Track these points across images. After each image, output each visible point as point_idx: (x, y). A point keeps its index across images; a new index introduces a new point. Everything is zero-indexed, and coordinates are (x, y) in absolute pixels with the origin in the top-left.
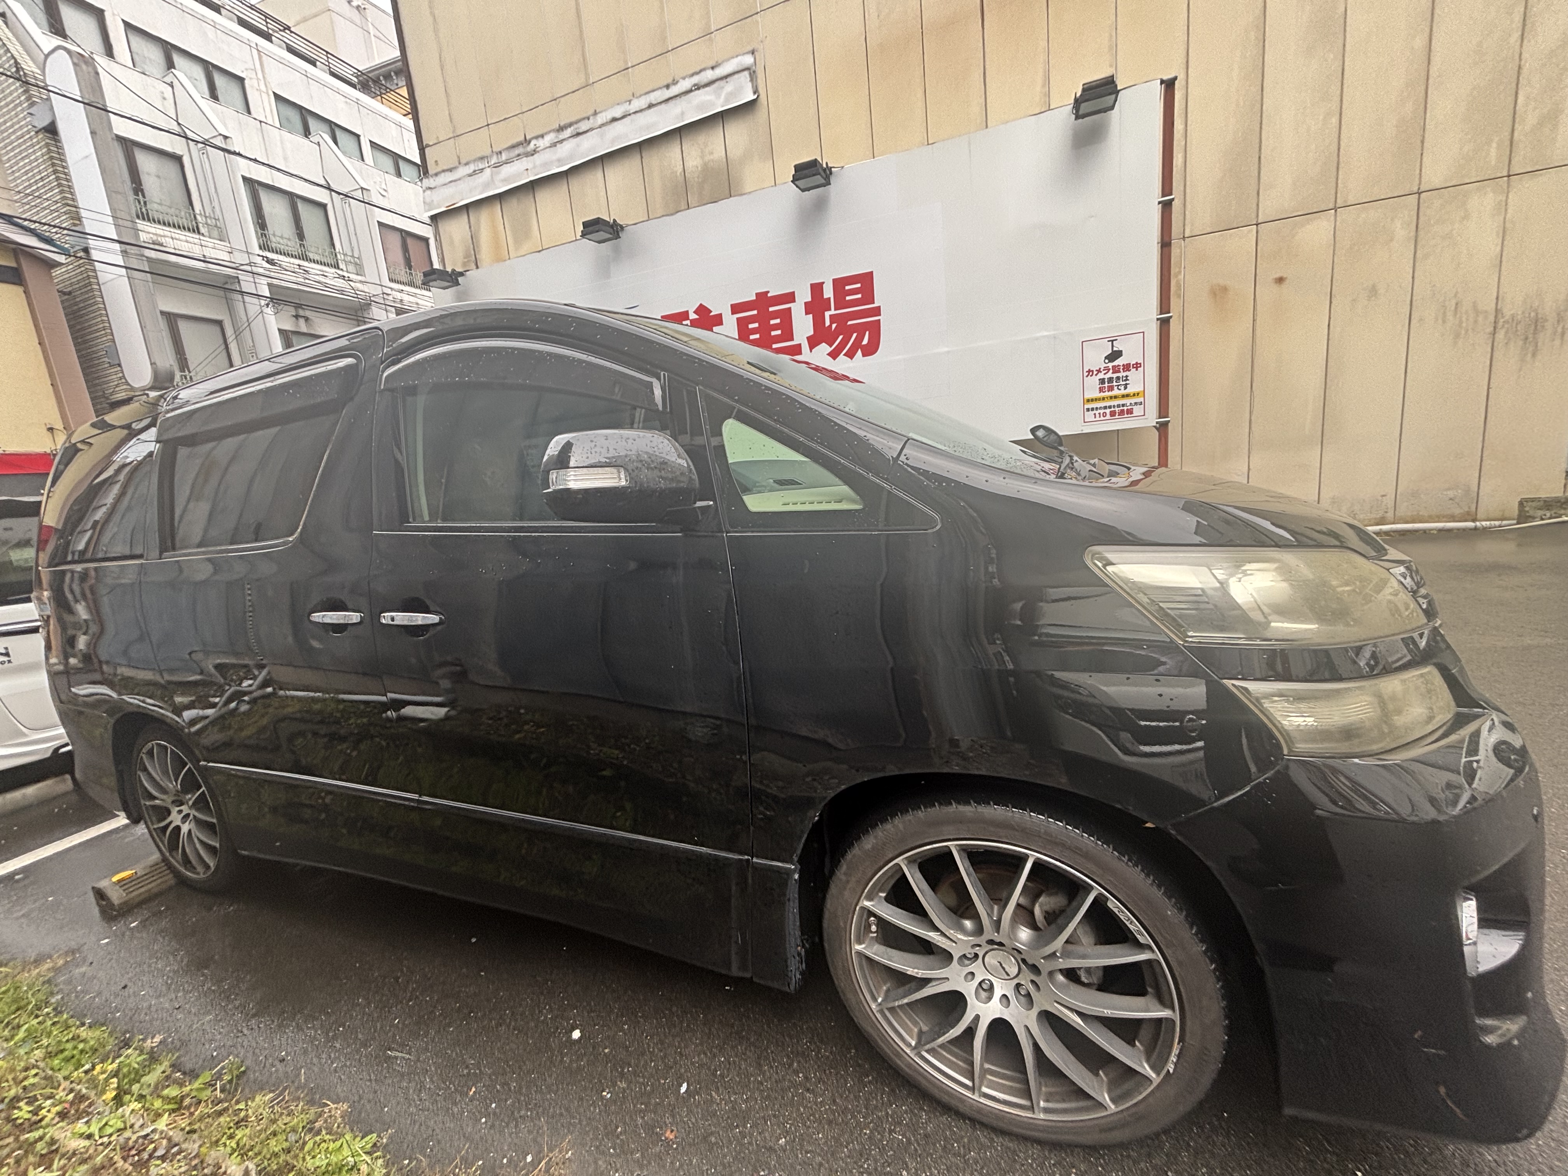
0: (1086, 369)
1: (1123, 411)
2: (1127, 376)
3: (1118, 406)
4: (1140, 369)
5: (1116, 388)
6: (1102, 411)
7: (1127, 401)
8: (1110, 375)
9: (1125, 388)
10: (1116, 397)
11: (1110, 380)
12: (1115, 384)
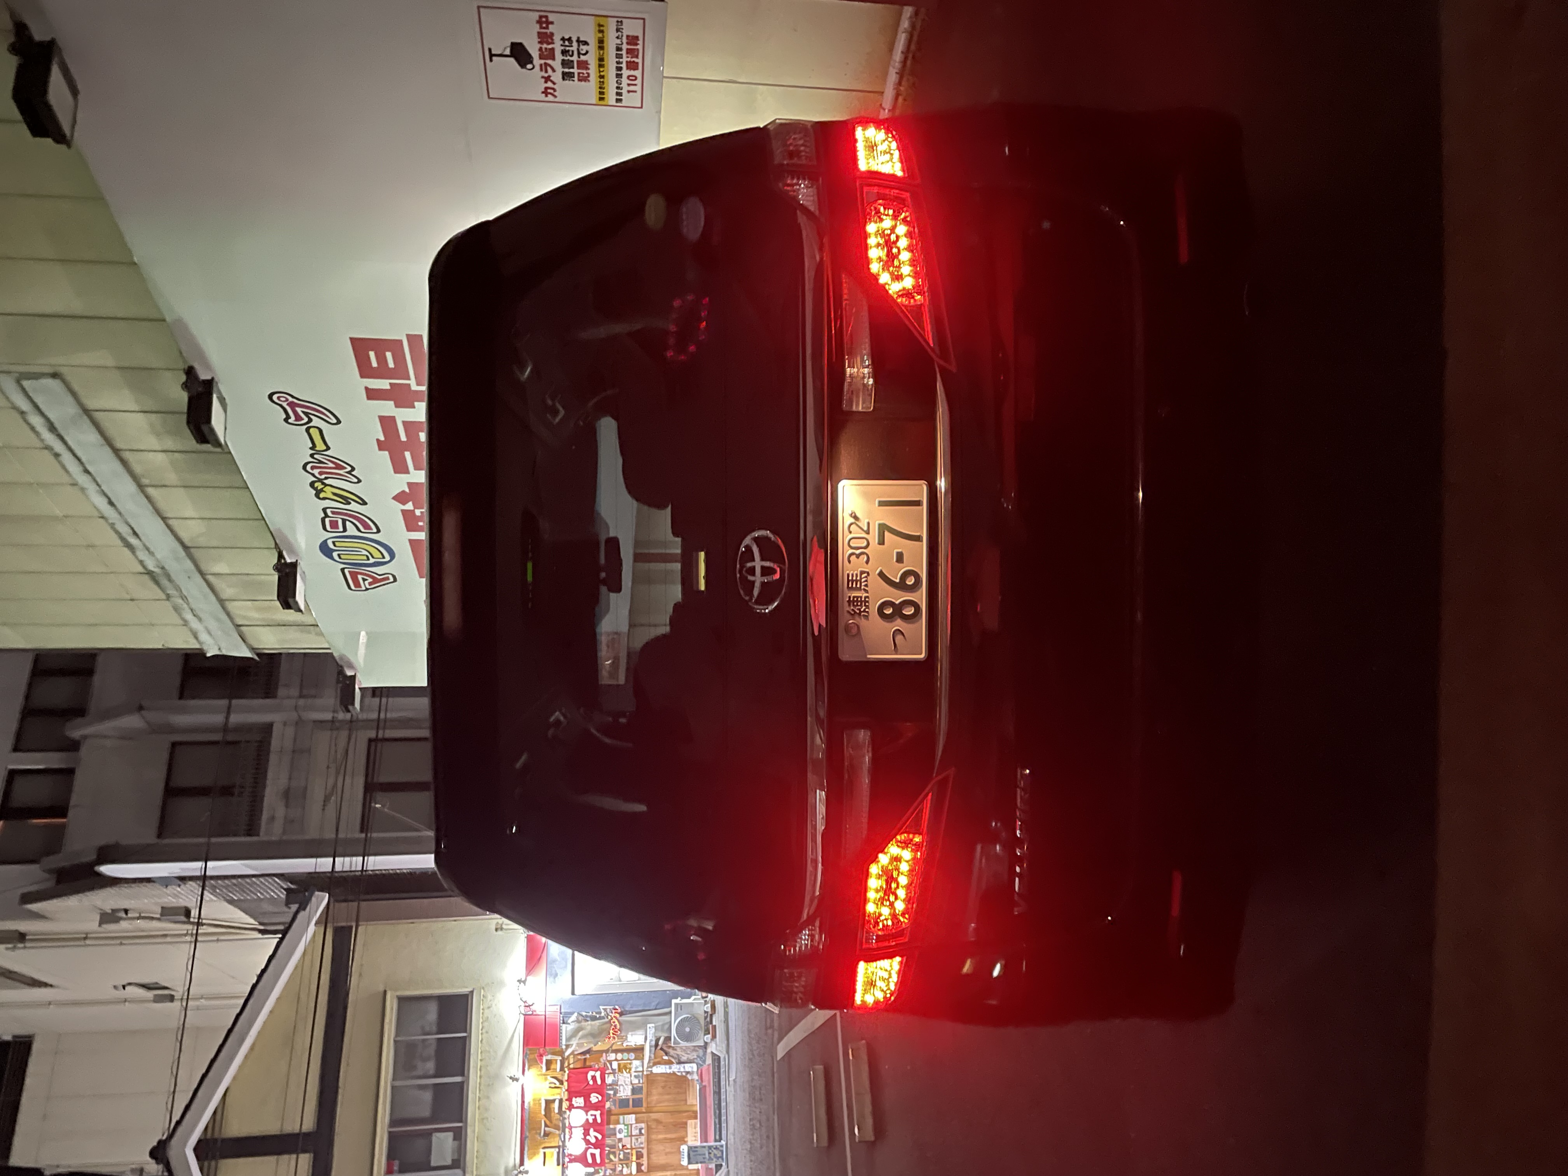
0: (542, 97)
1: (629, 51)
2: (563, 39)
3: (619, 56)
4: (551, 17)
5: (583, 58)
6: (625, 81)
7: (611, 43)
8: (557, 64)
9: (586, 43)
10: (601, 59)
11: (564, 63)
12: (575, 58)
